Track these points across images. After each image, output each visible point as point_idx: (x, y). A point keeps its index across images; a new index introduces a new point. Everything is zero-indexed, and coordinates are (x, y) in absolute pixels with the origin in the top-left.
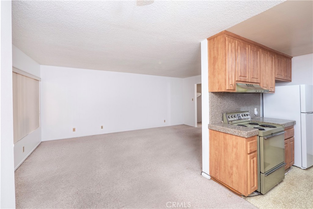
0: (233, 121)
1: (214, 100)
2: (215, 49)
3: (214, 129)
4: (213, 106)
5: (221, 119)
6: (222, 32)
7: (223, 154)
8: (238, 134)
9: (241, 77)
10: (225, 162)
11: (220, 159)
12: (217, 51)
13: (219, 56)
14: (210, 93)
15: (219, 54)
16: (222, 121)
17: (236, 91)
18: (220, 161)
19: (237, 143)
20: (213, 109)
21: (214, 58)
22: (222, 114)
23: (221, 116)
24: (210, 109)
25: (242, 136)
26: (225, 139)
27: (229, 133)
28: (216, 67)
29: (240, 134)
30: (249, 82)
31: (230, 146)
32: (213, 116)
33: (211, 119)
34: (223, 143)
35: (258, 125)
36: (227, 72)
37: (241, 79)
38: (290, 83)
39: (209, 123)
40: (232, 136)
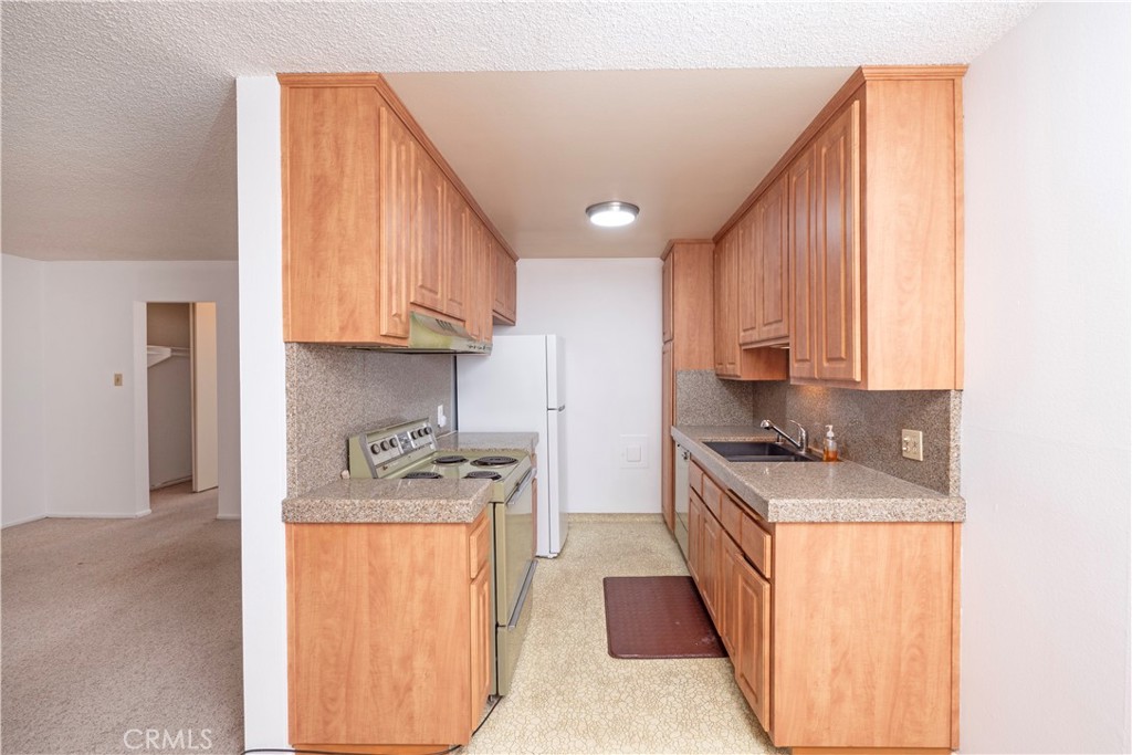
0: (389, 461)
1: (312, 382)
2: (326, 141)
3: (318, 517)
4: (307, 407)
5: (341, 461)
6: (365, 74)
7: (365, 618)
8: (439, 516)
9: (424, 291)
10: (375, 648)
11: (353, 647)
12: (338, 153)
13: (346, 180)
14: (295, 346)
15: (348, 170)
16: (345, 473)
17: (409, 344)
18: (351, 655)
19: (431, 554)
20: (307, 424)
21: (320, 180)
22: (343, 442)
23: (340, 451)
24: (290, 426)
25: (455, 520)
26: (374, 548)
27: (397, 519)
28: (331, 225)
29: (444, 514)
30: (441, 313)
31: (401, 572)
32: (305, 459)
33: (297, 474)
34: (366, 568)
35: (467, 464)
36: (384, 258)
37: (423, 295)
38: (512, 329)
39: (285, 496)
40: (408, 528)
